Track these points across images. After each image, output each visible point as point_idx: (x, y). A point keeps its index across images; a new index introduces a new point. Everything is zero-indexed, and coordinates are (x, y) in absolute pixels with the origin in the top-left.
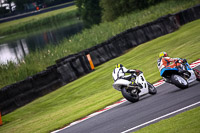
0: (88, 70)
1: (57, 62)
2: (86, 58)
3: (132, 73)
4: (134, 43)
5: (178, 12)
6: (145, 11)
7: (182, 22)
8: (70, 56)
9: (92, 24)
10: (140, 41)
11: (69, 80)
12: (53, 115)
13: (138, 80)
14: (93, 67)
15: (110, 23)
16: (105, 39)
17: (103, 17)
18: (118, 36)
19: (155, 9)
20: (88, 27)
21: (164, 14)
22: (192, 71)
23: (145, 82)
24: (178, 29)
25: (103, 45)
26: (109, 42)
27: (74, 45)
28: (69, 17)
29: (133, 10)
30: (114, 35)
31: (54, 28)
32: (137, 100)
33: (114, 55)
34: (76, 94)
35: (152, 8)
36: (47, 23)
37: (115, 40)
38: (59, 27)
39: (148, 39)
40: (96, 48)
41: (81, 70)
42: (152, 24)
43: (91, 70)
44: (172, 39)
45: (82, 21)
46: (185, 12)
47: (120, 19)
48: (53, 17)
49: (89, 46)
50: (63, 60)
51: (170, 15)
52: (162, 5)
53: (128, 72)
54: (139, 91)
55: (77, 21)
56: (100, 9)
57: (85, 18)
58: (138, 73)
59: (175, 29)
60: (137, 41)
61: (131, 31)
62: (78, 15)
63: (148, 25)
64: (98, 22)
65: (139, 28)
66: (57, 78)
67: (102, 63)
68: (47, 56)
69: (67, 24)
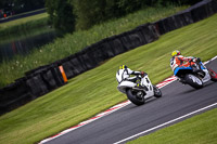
0: (61, 83)
1: (27, 74)
2: (59, 70)
3: (137, 74)
4: (111, 53)
5: (158, 20)
6: (123, 19)
7: (162, 32)
8: (41, 68)
9: (65, 32)
10: (117, 51)
11: (39, 94)
12: (22, 131)
13: (144, 82)
14: (66, 80)
15: (85, 32)
16: (79, 49)
17: (77, 26)
18: (93, 46)
19: (133, 17)
20: (61, 37)
21: (142, 22)
22: (206, 71)
23: (150, 84)
24: (157, 38)
25: (77, 55)
26: (83, 53)
27: (45, 56)
28: (40, 25)
29: (110, 18)
30: (89, 44)
31: (23, 37)
32: (143, 103)
33: (89, 66)
34: (47, 109)
35: (130, 16)
36: (15, 31)
37: (89, 50)
38: (28, 36)
39: (126, 50)
40: (69, 59)
41: (53, 82)
42: (130, 33)
43: (64, 83)
44: (152, 49)
45: (53, 29)
46: (166, 20)
47: (95, 27)
48: (22, 25)
49: (62, 57)
50: (33, 71)
51: (149, 24)
52: (140, 13)
53: (133, 74)
54: (145, 94)
55: (49, 29)
56: (73, 17)
57: (57, 26)
58: (143, 75)
59: (154, 38)
60: (113, 51)
61: (107, 40)
62: (49, 23)
63: (125, 34)
64: (71, 30)
65: (116, 37)
66: (26, 92)
67: (76, 75)
68: (15, 67)
69: (37, 33)
